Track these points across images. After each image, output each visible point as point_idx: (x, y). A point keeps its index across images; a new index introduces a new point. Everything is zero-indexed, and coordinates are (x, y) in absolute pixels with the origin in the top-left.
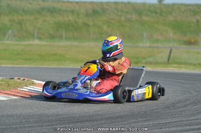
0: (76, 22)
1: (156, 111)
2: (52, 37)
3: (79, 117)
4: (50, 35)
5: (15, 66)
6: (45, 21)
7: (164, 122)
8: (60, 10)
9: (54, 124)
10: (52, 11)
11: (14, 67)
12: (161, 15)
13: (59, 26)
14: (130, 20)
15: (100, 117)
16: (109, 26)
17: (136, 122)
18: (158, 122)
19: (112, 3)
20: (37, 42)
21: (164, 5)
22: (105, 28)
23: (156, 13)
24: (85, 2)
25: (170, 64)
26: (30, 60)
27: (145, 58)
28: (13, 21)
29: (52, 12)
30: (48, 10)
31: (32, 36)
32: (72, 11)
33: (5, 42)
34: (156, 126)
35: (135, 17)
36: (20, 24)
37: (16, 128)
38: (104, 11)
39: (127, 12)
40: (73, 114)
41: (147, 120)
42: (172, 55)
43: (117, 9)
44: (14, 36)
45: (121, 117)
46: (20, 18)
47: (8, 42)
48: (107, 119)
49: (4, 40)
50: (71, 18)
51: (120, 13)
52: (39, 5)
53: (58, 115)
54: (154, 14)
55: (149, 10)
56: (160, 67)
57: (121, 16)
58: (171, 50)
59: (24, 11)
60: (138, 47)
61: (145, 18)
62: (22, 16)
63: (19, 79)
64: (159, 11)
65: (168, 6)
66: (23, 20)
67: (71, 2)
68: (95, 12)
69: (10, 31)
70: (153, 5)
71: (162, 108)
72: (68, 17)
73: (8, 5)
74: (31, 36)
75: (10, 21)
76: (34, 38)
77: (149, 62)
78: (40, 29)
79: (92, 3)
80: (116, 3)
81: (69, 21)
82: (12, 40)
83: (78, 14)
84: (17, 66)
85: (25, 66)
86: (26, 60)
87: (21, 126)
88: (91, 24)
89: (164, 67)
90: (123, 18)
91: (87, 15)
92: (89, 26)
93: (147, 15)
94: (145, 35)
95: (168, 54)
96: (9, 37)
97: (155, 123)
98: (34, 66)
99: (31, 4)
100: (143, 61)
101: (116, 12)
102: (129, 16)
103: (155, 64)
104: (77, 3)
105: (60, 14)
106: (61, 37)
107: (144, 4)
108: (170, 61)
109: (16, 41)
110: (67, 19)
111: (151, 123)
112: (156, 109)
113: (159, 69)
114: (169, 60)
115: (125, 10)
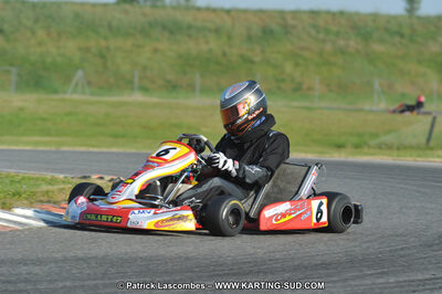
0: (224, 54)
1: (402, 253)
2: (172, 87)
3: (233, 265)
4: (169, 82)
5: (91, 149)
6: (156, 51)
7: (420, 277)
8: (190, 27)
9: (178, 278)
10: (173, 29)
11: (90, 153)
12: (412, 40)
13: (187, 62)
14: (343, 52)
15: (279, 265)
16: (297, 65)
17: (357, 277)
18: (406, 278)
19: (305, 12)
20: (138, 97)
21: (419, 18)
22: (289, 68)
23: (402, 36)
24: (245, 11)
25: (432, 149)
26: (123, 136)
27: (376, 135)
28: (87, 50)
29: (172, 33)
30: (164, 27)
31: (128, 84)
32: (217, 31)
33: (67, 96)
34: (403, 287)
35: (354, 43)
36: (102, 56)
37: (96, 286)
38: (287, 29)
39: (338, 34)
40: (221, 257)
41: (383, 273)
42: (436, 130)
43: (315, 26)
44: (89, 83)
45: (325, 265)
46: (103, 43)
47: (76, 97)
48: (296, 269)
49: (65, 92)
50: (214, 45)
51: (322, 36)
52: (144, 15)
53: (187, 259)
54: (397, 39)
55: (386, 30)
56: (411, 156)
57: (324, 41)
58: (434, 119)
59: (110, 27)
60: (361, 110)
61: (378, 48)
62: (106, 38)
63: (101, 178)
64: (406, 31)
65: (427, 20)
66: (108, 48)
67: (214, 10)
68: (267, 33)
69: (80, 73)
70: (395, 17)
71: (415, 247)
72: (207, 43)
73: (77, 16)
74: (124, 83)
75: (80, 49)
76: (132, 89)
77: (386, 145)
78: (145, 68)
79: (261, 11)
80: (314, 13)
81: (210, 51)
82: (83, 93)
83: (229, 37)
84: (95, 150)
85: (114, 150)
86: (116, 136)
87: (107, 282)
88: (257, 59)
89: (419, 156)
90: (328, 47)
91: (249, 38)
92: (252, 62)
93: (382, 41)
94: (377, 85)
95: (428, 127)
96: (77, 85)
97: (401, 279)
98: (134, 151)
99: (126, 12)
100: (373, 142)
101: (313, 32)
102: (341, 43)
103: (398, 149)
104: (228, 12)
105: (189, 36)
106: (191, 88)
107: (375, 16)
108: (432, 143)
109: (92, 94)
110: (204, 48)
111: (392, 280)
112: (402, 249)
113: (408, 160)
114: (429, 140)
115: (334, 29)
